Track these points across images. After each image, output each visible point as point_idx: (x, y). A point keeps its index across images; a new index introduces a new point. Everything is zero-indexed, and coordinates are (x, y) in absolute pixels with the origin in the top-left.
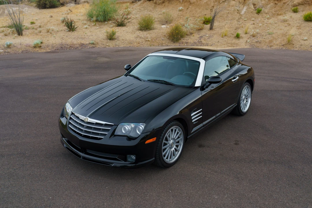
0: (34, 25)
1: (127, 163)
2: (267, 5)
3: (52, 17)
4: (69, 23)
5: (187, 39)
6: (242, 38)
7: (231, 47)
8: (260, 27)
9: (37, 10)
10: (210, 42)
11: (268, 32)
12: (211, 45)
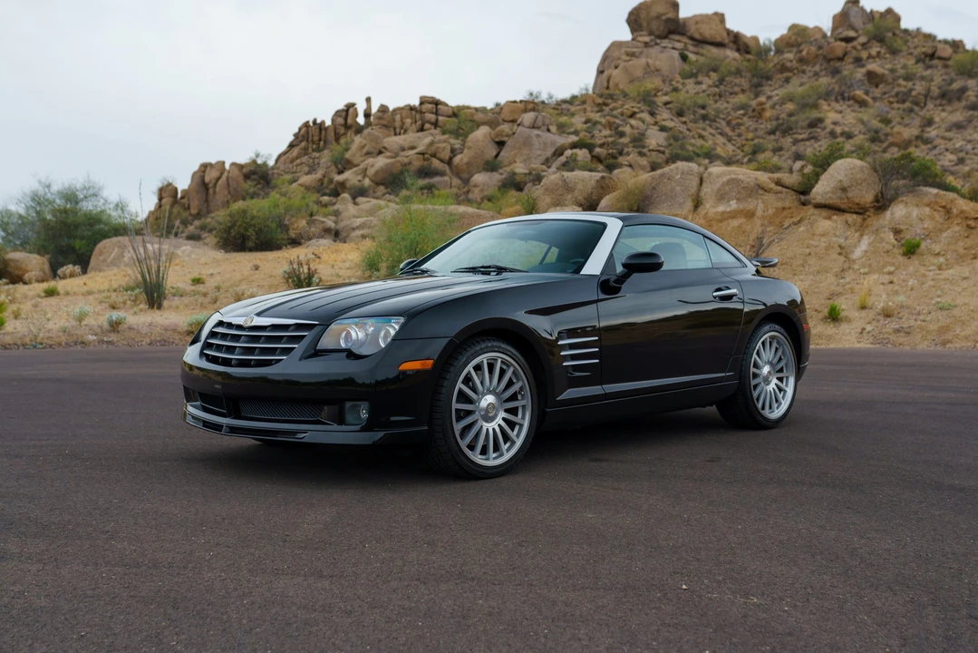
0: (202, 285)
1: (344, 428)
2: (941, 231)
3: (257, 268)
4: (302, 277)
6: (848, 320)
8: (912, 290)
9: (220, 255)
11: (938, 303)
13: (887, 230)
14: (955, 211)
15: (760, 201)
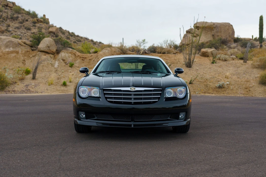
1: (179, 120)
2: (75, 60)
5: (13, 88)
7: (63, 93)
10: (39, 90)
12: (41, 93)
13: (61, 59)
14: (77, 55)
15: (20, 48)
